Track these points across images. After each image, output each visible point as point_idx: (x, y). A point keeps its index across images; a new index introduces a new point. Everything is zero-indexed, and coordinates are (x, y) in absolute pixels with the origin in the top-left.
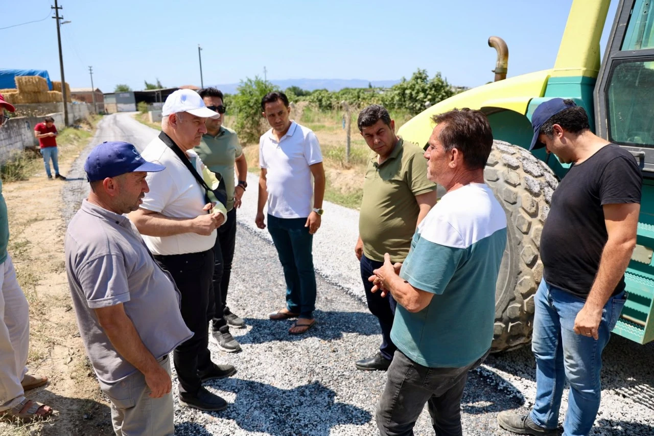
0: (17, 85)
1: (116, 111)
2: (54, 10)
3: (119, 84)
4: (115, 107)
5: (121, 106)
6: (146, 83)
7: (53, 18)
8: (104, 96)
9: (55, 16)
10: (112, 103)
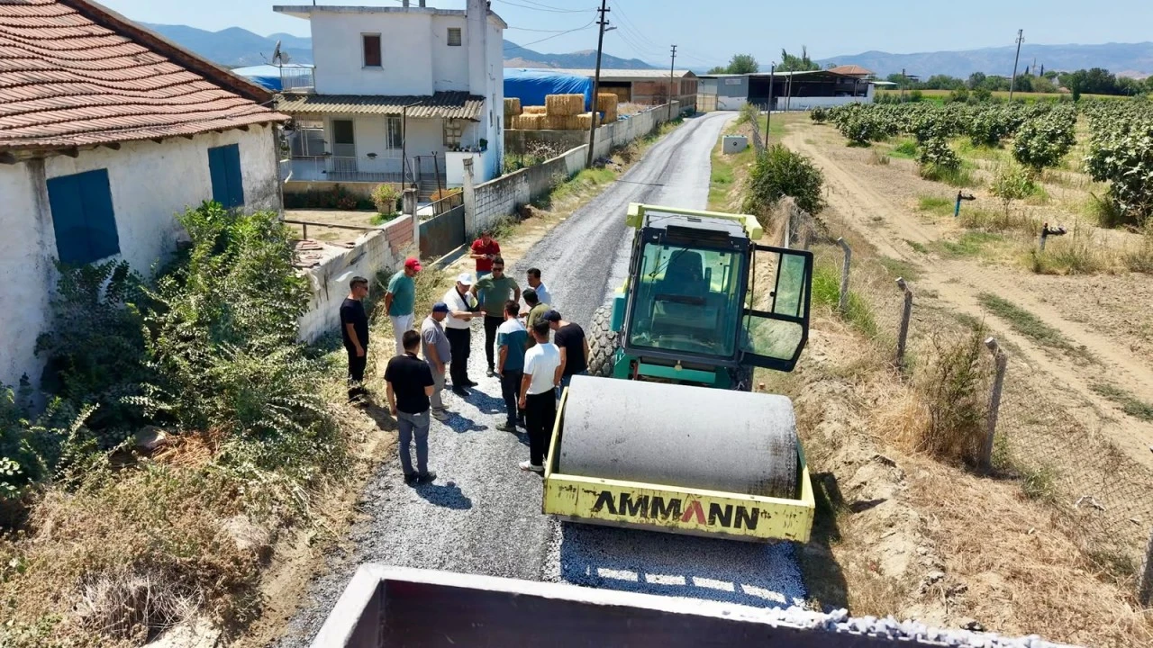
0: (546, 102)
1: (714, 108)
2: (600, 13)
3: (738, 55)
4: (714, 102)
5: (724, 99)
6: (785, 54)
7: (598, 23)
8: (700, 81)
9: (600, 20)
10: (710, 94)
